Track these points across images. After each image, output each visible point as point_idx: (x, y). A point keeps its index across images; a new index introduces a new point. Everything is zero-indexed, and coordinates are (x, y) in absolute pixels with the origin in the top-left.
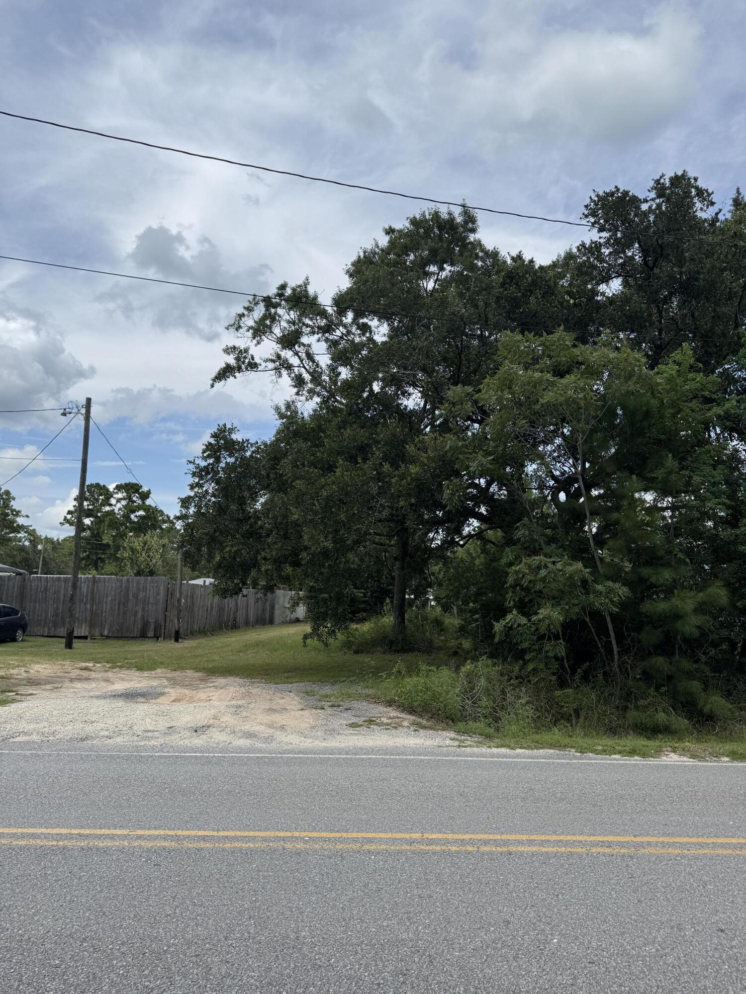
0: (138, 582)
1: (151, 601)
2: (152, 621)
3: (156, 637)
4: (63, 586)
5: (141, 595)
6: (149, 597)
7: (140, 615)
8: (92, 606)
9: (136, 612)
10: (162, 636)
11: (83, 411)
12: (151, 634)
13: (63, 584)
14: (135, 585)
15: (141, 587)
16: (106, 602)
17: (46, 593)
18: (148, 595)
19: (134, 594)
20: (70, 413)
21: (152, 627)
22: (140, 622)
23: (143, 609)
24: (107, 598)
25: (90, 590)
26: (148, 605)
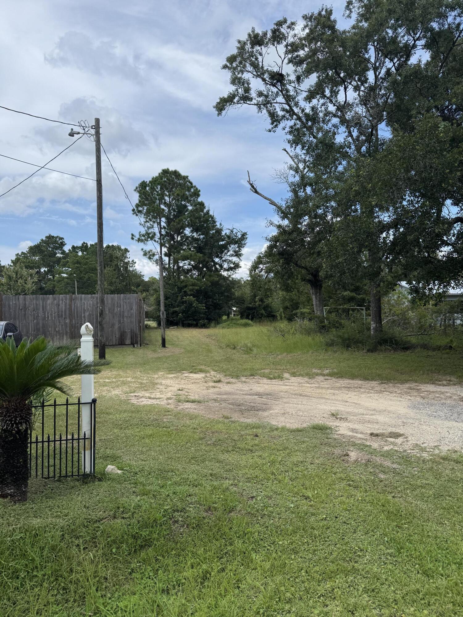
0: (112, 299)
1: (126, 314)
2: (128, 331)
3: (132, 344)
4: (41, 304)
5: (116, 310)
6: (123, 312)
7: (116, 326)
8: (71, 320)
9: (113, 325)
10: (139, 343)
11: (93, 131)
12: (128, 341)
13: (41, 302)
14: (110, 302)
15: (116, 303)
16: (84, 317)
17: (25, 311)
18: (122, 310)
19: (109, 309)
20: (79, 133)
21: (129, 336)
22: (117, 333)
23: (120, 322)
24: (84, 313)
25: (68, 307)
26: (123, 318)
